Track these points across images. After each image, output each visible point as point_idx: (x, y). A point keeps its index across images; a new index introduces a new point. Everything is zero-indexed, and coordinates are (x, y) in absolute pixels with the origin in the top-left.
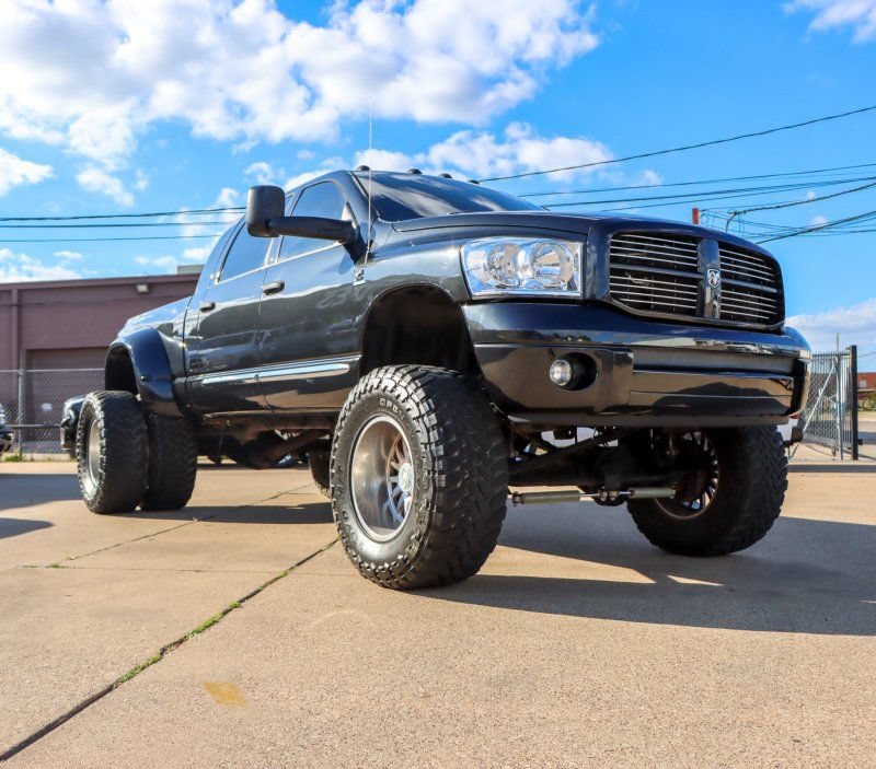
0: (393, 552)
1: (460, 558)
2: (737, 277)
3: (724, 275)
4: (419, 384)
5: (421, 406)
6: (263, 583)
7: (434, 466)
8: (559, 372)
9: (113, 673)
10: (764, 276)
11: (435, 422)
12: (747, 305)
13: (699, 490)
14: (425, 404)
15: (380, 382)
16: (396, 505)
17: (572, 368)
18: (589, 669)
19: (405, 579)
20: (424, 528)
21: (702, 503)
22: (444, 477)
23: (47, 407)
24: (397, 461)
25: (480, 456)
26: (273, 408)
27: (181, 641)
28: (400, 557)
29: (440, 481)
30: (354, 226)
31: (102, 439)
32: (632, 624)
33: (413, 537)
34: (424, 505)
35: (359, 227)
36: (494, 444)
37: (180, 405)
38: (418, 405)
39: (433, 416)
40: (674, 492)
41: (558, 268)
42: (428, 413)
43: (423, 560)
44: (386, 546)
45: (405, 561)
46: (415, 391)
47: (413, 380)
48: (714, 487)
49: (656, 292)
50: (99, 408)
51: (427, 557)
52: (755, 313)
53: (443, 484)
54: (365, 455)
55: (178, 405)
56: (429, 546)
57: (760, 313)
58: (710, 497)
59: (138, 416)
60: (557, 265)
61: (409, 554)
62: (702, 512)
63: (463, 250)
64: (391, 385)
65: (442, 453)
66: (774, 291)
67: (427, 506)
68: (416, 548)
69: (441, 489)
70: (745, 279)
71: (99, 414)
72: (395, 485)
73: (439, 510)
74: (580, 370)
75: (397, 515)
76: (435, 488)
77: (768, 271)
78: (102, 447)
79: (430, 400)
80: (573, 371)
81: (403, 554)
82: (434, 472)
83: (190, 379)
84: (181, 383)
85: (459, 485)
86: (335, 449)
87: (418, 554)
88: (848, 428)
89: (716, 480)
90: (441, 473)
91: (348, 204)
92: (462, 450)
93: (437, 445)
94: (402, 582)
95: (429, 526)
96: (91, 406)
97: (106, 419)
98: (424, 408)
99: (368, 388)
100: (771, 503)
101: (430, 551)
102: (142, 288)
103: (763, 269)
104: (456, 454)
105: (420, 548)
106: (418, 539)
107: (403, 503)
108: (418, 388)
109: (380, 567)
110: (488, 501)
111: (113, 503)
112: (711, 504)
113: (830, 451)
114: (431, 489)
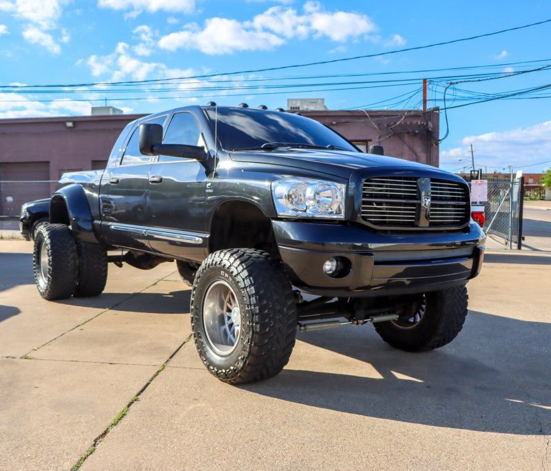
0: (227, 363)
1: (267, 370)
2: (441, 199)
3: (433, 199)
4: (245, 267)
5: (245, 281)
6: (151, 376)
7: (252, 319)
8: (329, 266)
9: (68, 463)
10: (458, 195)
11: (254, 292)
12: (447, 215)
13: (414, 312)
14: (248, 280)
15: (222, 260)
16: (230, 329)
17: (337, 264)
18: (339, 461)
19: (234, 380)
20: (246, 354)
21: (415, 319)
22: (258, 326)
23: (10, 199)
24: (231, 304)
25: (280, 311)
26: (155, 251)
27: (105, 433)
28: (232, 368)
29: (256, 328)
30: (206, 151)
31: (49, 256)
32: (366, 418)
33: (240, 358)
34: (247, 341)
35: (209, 152)
36: (289, 303)
37: (97, 235)
38: (244, 280)
39: (253, 288)
40: (398, 316)
41: (330, 199)
42: (250, 286)
43: (245, 371)
44: (223, 359)
45: (235, 370)
46: (242, 271)
47: (241, 263)
48: (423, 310)
49: (390, 213)
50: (47, 237)
51: (248, 370)
52: (450, 219)
53: (258, 330)
54: (211, 305)
55: (95, 235)
56: (249, 364)
57: (454, 219)
58: (420, 317)
59: (71, 242)
60: (330, 197)
61: (237, 367)
62: (415, 325)
63: (273, 184)
64: (228, 264)
65: (257, 311)
66: (464, 203)
67: (248, 342)
68: (241, 365)
69: (257, 333)
70: (446, 199)
71: (47, 241)
72: (229, 318)
73: (255, 345)
74: (341, 267)
75: (230, 336)
76: (253, 332)
77: (461, 191)
78: (50, 262)
79: (251, 278)
80: (337, 266)
81: (234, 366)
82: (253, 323)
83: (104, 223)
84: (98, 224)
85: (267, 330)
86: (194, 295)
87: (242, 368)
88: (517, 216)
89: (424, 306)
90: (257, 323)
91: (202, 134)
92: (269, 309)
93: (255, 306)
94: (232, 381)
95: (249, 353)
96: (42, 234)
97: (52, 244)
98: (247, 282)
99: (214, 263)
100: (457, 323)
101: (250, 368)
102: (70, 124)
103: (458, 191)
104: (266, 312)
105: (244, 365)
106: (243, 359)
107: (234, 330)
108: (244, 269)
109: (220, 371)
110: (284, 338)
111: (56, 294)
112: (421, 322)
113: (503, 241)
114: (251, 333)
